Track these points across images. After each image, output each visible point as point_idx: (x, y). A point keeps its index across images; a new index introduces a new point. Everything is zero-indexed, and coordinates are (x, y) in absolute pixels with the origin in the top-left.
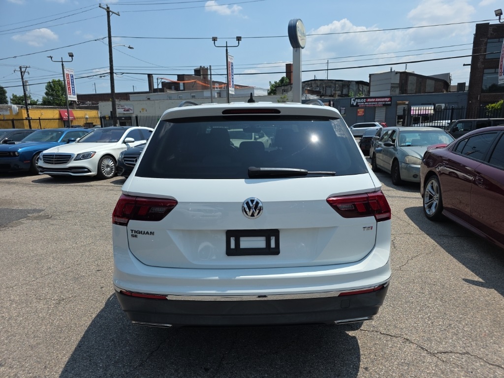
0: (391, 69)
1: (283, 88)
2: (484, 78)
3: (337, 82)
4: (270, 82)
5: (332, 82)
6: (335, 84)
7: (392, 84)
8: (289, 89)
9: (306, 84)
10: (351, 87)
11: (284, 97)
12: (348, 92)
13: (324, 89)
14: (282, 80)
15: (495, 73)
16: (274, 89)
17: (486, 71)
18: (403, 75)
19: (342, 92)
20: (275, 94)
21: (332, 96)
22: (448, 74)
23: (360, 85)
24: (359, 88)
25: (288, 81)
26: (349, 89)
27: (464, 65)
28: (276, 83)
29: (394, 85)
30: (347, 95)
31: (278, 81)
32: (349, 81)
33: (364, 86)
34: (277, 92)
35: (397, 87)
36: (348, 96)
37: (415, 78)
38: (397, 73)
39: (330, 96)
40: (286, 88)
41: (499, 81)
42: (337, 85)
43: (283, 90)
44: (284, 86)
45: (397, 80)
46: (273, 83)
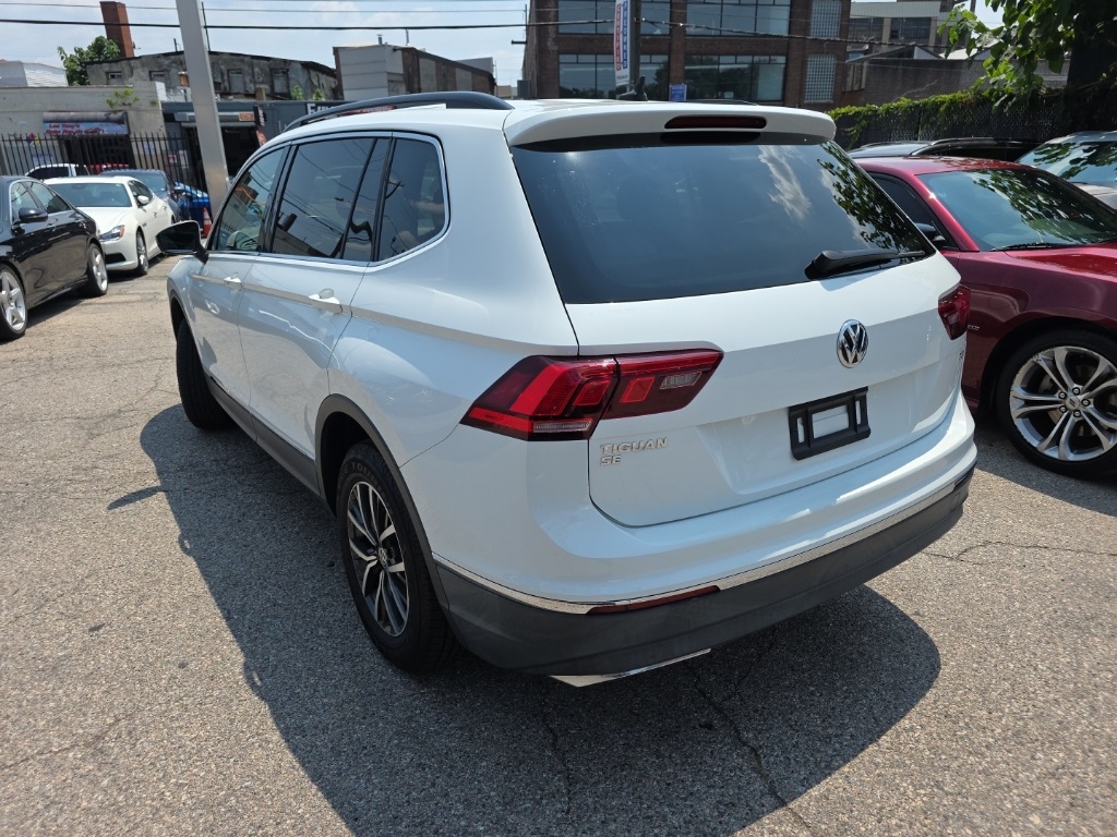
0: (380, 39)
1: (106, 67)
2: (561, 72)
3: (255, 61)
4: (60, 49)
5: (242, 61)
6: (252, 66)
7: (388, 73)
8: (127, 71)
9: (174, 62)
10: (291, 75)
11: (126, 93)
12: (288, 87)
13: (226, 77)
14: (98, 46)
15: (577, 63)
16: (79, 69)
17: (563, 58)
18: (406, 54)
19: (272, 87)
20: (83, 83)
21: (253, 96)
22: (489, 61)
23: (313, 73)
24: (310, 78)
25: (115, 48)
26: (288, 79)
27: (513, 43)
28: (79, 51)
29: (394, 78)
30: (287, 96)
31: (85, 49)
32: (285, 61)
33: (320, 75)
34: (91, 78)
35: (401, 82)
36: (290, 97)
37: (433, 63)
38: (395, 49)
39: (248, 95)
40: (116, 68)
41: (617, 80)
42: (256, 70)
43: (107, 73)
44: (106, 61)
45: (397, 66)
46: (70, 52)
